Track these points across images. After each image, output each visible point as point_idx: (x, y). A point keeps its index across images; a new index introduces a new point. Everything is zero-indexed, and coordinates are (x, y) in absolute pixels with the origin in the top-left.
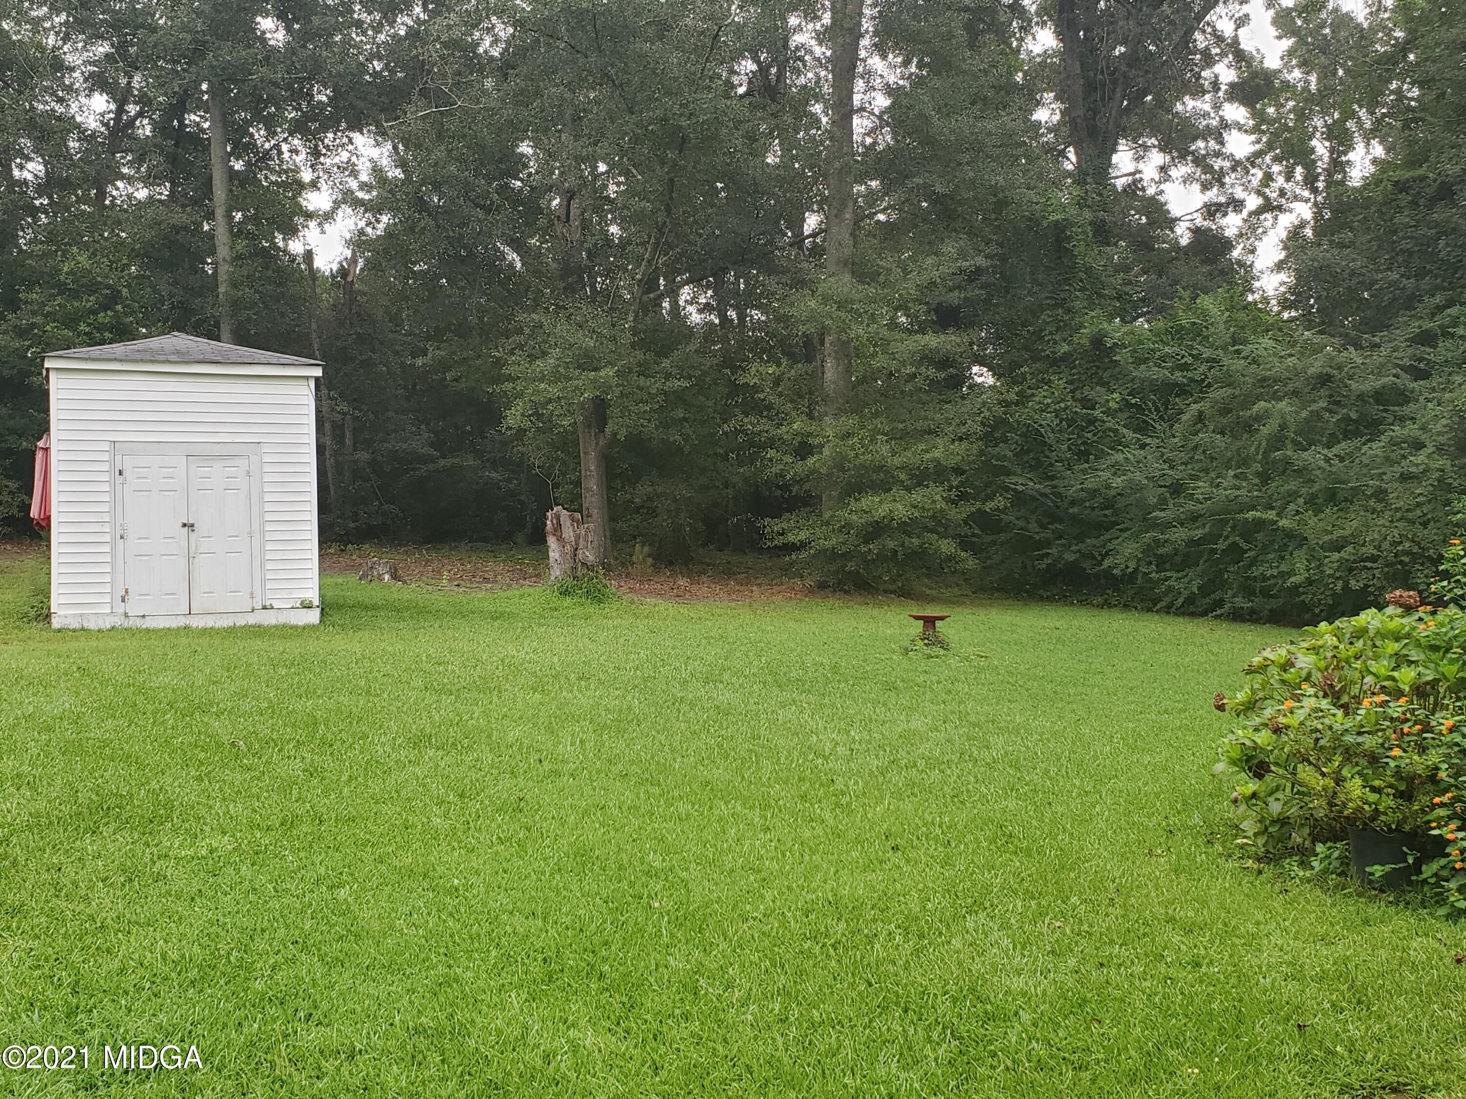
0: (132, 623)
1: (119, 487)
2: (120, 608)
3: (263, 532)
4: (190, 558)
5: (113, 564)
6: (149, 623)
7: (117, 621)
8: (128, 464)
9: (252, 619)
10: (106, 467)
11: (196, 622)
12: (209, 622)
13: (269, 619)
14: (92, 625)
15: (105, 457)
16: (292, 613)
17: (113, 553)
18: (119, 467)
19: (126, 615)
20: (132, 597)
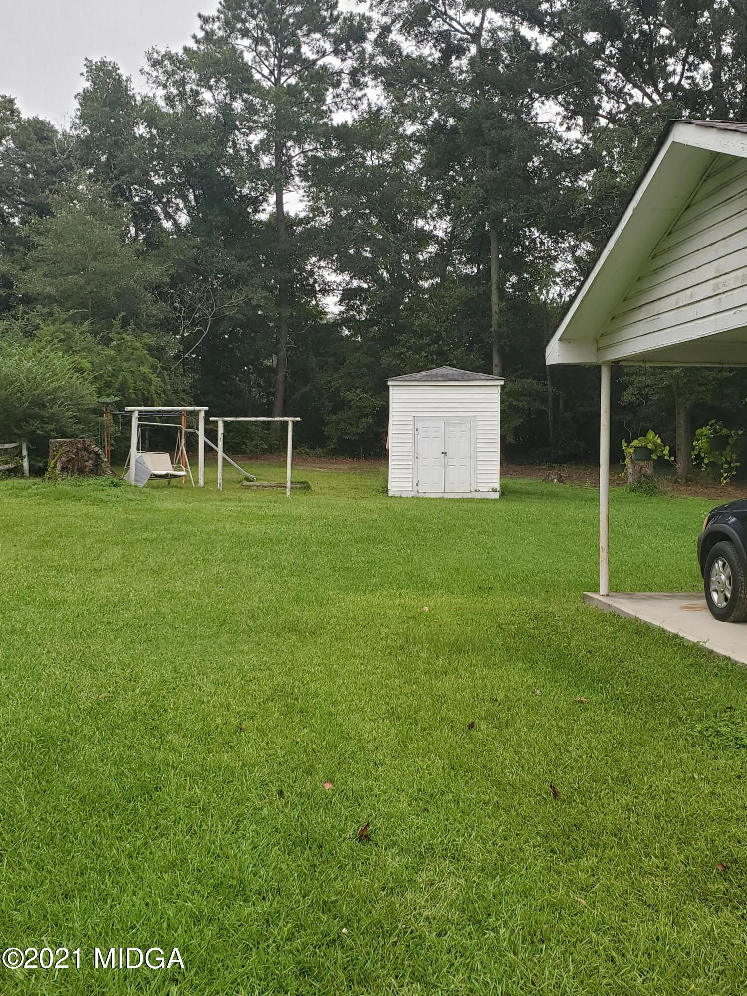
0: (421, 495)
1: (416, 436)
2: (416, 488)
3: (476, 457)
4: (445, 467)
5: (413, 469)
6: (427, 495)
7: (414, 494)
8: (420, 425)
9: (470, 496)
10: (411, 427)
11: (446, 496)
12: (452, 496)
13: (478, 496)
14: (404, 496)
15: (411, 423)
16: (488, 493)
17: (413, 464)
18: (416, 427)
19: (418, 492)
20: (420, 484)
